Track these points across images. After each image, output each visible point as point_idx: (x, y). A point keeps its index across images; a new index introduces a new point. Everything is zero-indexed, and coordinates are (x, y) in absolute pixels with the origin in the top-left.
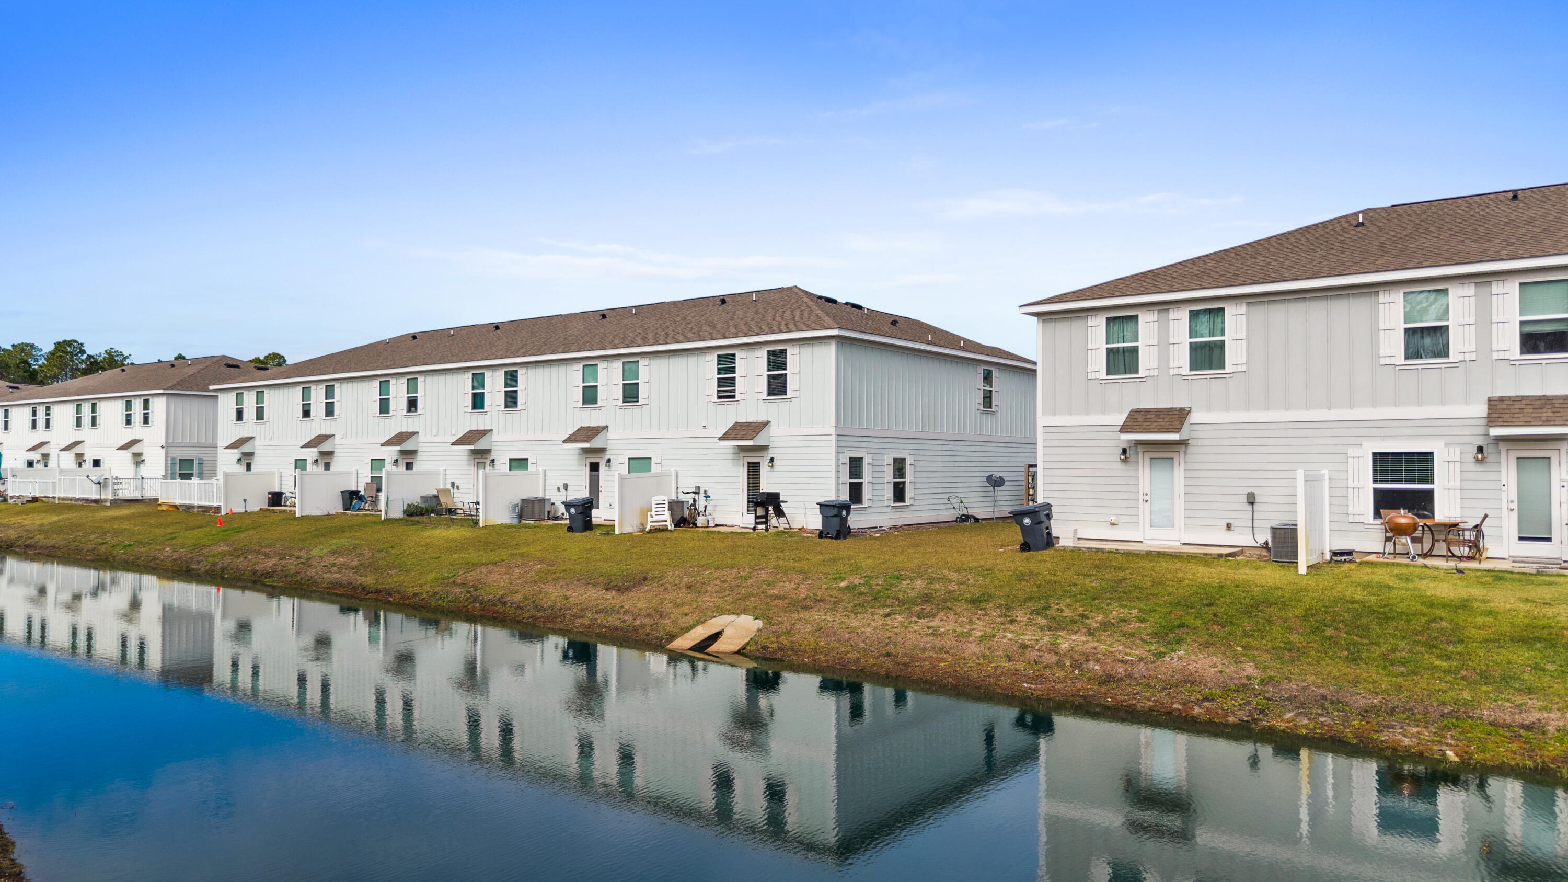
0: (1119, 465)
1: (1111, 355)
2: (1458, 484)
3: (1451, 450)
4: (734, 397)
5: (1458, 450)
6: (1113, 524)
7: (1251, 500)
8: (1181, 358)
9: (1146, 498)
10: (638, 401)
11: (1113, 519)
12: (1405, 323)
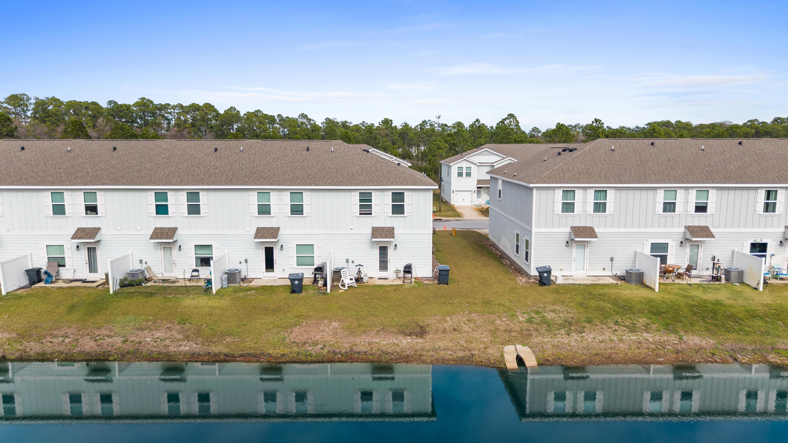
0: (565, 248)
1: (565, 206)
2: (675, 253)
3: (674, 242)
4: (371, 214)
5: (675, 242)
6: (561, 270)
7: (612, 259)
8: (591, 208)
9: (574, 259)
10: (303, 214)
11: (562, 268)
12: (664, 200)
